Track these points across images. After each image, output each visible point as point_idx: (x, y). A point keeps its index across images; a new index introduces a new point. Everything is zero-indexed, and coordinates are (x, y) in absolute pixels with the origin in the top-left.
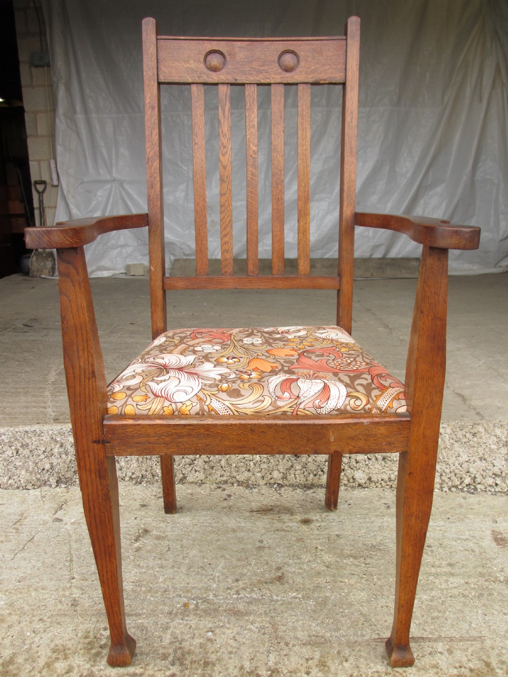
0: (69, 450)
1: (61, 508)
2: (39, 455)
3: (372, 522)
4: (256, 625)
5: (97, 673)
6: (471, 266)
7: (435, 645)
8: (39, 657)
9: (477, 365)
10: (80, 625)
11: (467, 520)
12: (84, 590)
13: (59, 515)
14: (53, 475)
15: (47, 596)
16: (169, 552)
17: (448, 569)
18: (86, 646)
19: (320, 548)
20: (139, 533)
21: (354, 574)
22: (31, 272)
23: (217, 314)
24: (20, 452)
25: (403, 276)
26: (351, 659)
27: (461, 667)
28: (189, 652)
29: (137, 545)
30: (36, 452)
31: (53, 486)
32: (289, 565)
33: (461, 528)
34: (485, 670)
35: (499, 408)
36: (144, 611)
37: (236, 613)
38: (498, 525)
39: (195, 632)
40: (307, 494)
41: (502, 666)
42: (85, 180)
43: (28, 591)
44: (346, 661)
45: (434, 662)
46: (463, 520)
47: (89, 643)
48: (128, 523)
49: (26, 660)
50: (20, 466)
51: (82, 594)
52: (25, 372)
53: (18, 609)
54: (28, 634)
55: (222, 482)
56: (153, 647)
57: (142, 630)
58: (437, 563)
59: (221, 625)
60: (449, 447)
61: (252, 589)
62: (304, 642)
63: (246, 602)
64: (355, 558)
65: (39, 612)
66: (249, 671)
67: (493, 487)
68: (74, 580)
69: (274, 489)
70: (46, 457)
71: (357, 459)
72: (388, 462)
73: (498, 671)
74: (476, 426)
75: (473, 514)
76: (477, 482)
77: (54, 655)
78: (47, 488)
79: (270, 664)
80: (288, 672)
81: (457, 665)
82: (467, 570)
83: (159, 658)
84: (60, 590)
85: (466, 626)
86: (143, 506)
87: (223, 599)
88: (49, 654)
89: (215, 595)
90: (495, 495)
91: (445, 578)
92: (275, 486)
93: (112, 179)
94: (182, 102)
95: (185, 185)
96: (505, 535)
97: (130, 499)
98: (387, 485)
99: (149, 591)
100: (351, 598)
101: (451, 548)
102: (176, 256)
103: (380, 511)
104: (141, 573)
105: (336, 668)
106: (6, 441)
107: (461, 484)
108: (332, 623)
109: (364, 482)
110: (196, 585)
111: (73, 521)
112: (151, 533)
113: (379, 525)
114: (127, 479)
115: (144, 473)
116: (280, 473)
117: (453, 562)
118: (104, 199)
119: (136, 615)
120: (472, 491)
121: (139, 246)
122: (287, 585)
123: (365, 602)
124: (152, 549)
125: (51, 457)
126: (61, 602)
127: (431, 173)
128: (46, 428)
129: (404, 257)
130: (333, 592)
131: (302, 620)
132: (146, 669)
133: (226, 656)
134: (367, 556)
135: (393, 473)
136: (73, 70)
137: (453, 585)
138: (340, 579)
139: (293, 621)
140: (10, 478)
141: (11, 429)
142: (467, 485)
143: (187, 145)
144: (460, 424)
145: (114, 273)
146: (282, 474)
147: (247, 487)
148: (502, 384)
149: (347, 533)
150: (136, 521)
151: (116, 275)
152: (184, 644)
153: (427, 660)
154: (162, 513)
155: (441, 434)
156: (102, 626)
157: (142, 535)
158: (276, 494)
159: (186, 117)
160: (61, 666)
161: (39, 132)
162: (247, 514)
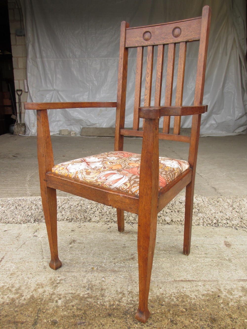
0: (39, 207)
1: (36, 231)
2: (26, 209)
3: (173, 238)
4: (123, 276)
5: (56, 293)
6: (222, 132)
7: (198, 283)
8: (31, 287)
9: (222, 175)
10: (48, 276)
11: (214, 237)
13: (36, 234)
14: (32, 218)
16: (85, 248)
17: (205, 255)
18: (51, 283)
20: (71, 241)
21: (164, 257)
22: (14, 133)
24: (17, 208)
26: (163, 288)
27: (208, 291)
28: (95, 285)
29: (70, 246)
30: (24, 208)
31: (33, 222)
33: (211, 240)
34: (218, 292)
35: (231, 193)
36: (75, 270)
37: (114, 271)
38: (227, 239)
39: (97, 278)
41: (225, 291)
42: (41, 90)
43: (25, 263)
44: (161, 288)
45: (197, 289)
46: (212, 237)
47: (52, 282)
48: (66, 238)
49: (26, 288)
50: (18, 214)
51: (48, 264)
52: (16, 176)
53: (21, 270)
54: (26, 279)
56: (79, 283)
57: (74, 277)
58: (200, 253)
59: (108, 276)
60: (207, 206)
61: (121, 262)
63: (118, 267)
64: (165, 251)
65: (30, 271)
66: (120, 292)
67: (226, 224)
68: (44, 259)
69: (130, 225)
70: (29, 210)
71: (167, 211)
72: (180, 213)
73: (223, 292)
74: (219, 198)
75: (217, 235)
76: (219, 222)
77: (38, 287)
78: (30, 223)
79: (129, 290)
80: (136, 292)
81: (207, 290)
82: (213, 256)
83: (82, 287)
84: (38, 262)
85: (211, 276)
86: (73, 231)
87: (108, 266)
88: (36, 286)
89: (105, 265)
90: (227, 227)
91: (203, 258)
92: (131, 223)
93: (53, 89)
94: (87, 54)
95: (88, 93)
96: (230, 243)
97: (67, 228)
98: (180, 223)
99: (77, 263)
100: (163, 266)
101: (206, 247)
102: (83, 126)
103: (176, 233)
104: (73, 256)
105: (156, 291)
106: (11, 203)
107: (212, 223)
109: (169, 222)
110: (97, 261)
111: (42, 236)
112: (77, 241)
113: (176, 239)
114: (65, 220)
115: (73, 217)
116: (133, 217)
117: (207, 253)
118: (50, 99)
119: (71, 272)
120: (217, 226)
121: (65, 121)
122: (136, 261)
123: (169, 267)
124: (77, 247)
125: (31, 210)
126: (39, 267)
128: (28, 198)
130: (155, 264)
132: (76, 291)
133: (110, 287)
134: (170, 250)
135: (182, 218)
136: (36, 38)
137: (206, 261)
138: (158, 259)
140: (13, 219)
141: (13, 198)
142: (215, 223)
143: (89, 74)
144: (212, 197)
145: (54, 134)
146: (133, 218)
148: (233, 183)
149: (162, 242)
150: (69, 237)
151: (55, 134)
152: (92, 283)
153: (194, 288)
154: (81, 233)
155: (203, 201)
156: (57, 276)
157: (73, 242)
158: (131, 226)
159: (89, 61)
160: (40, 290)
161: (19, 66)
162: (118, 234)
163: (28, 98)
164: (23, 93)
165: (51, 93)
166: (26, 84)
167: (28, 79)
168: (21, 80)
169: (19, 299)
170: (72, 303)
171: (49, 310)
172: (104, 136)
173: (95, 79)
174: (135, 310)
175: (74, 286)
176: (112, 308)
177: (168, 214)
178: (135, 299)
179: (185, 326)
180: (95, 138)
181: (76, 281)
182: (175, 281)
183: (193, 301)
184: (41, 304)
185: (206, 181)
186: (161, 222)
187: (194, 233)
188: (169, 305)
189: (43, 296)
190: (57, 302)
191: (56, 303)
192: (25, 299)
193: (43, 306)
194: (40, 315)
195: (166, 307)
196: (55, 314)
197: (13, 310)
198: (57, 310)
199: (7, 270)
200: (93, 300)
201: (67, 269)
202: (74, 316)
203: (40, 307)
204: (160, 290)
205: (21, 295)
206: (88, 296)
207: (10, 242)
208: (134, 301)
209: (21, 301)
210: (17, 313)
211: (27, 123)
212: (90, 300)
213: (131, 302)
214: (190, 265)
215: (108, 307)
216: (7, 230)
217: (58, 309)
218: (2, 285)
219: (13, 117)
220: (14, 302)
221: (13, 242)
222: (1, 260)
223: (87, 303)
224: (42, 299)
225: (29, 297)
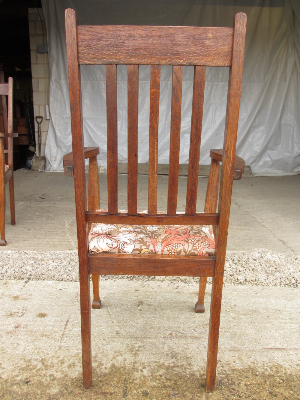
3: (250, 300)
4: (206, 343)
5: (138, 361)
6: (278, 171)
7: (289, 351)
8: (109, 355)
9: (289, 226)
10: (124, 342)
11: (295, 300)
12: (120, 327)
15: (103, 329)
16: (156, 311)
17: (290, 321)
19: (227, 310)
20: (138, 303)
21: (246, 322)
22: (32, 168)
23: (144, 195)
24: (70, 263)
26: (253, 357)
28: (178, 353)
29: (139, 308)
33: (293, 303)
36: (152, 336)
37: (196, 338)
39: (178, 345)
42: (65, 117)
43: (93, 327)
44: (250, 357)
45: (290, 358)
46: (293, 300)
47: (130, 349)
48: (132, 298)
49: (103, 356)
50: (72, 270)
51: (120, 329)
52: (52, 223)
54: (100, 345)
55: (173, 280)
56: (161, 351)
57: (153, 344)
58: (284, 318)
59: (190, 342)
60: (284, 265)
61: (200, 328)
62: (230, 349)
63: (199, 333)
64: (245, 315)
65: (102, 336)
68: (114, 323)
71: (240, 270)
72: (255, 271)
74: (297, 255)
75: (298, 297)
76: (298, 283)
80: (225, 361)
83: (165, 355)
84: (109, 327)
86: (137, 290)
87: (187, 332)
88: (114, 353)
89: (184, 330)
91: (289, 324)
94: (121, 76)
95: (121, 121)
97: (129, 288)
98: (254, 283)
99: (152, 328)
100: (247, 332)
101: (289, 312)
103: (252, 295)
104: (145, 320)
105: (246, 360)
106: (62, 257)
107: (290, 283)
108: (241, 342)
109: (243, 281)
110: (173, 326)
111: (104, 297)
112: (144, 303)
113: (254, 301)
114: (125, 277)
117: (292, 318)
119: (149, 338)
120: (296, 287)
123: (254, 334)
124: (147, 310)
126: (111, 332)
127: (257, 119)
130: (238, 329)
131: (226, 341)
132: (160, 360)
133: (195, 355)
134: (251, 314)
135: (257, 277)
136: (60, 55)
137: (293, 327)
138: (240, 324)
139: (223, 341)
140: (67, 276)
141: (63, 252)
142: (293, 284)
144: (288, 254)
147: (186, 283)
149: (239, 304)
150: (135, 297)
152: (175, 350)
153: (287, 357)
154: (146, 294)
155: (280, 259)
156: (134, 342)
157: (140, 304)
160: (120, 359)
161: (40, 89)
162: (189, 295)
163: (49, 126)
164: (44, 120)
166: (47, 110)
167: (51, 105)
168: (42, 105)
169: (100, 368)
170: (158, 372)
171: (136, 380)
174: (228, 380)
175: (156, 354)
176: (204, 379)
177: (241, 272)
178: (226, 369)
179: (285, 398)
181: (156, 348)
182: (264, 349)
183: (288, 371)
184: (125, 373)
185: (271, 232)
186: (233, 281)
187: (272, 295)
188: (263, 375)
189: (125, 364)
190: (142, 371)
191: (142, 373)
192: (106, 368)
193: (128, 376)
194: (128, 386)
195: (261, 378)
196: (144, 384)
197: (96, 380)
198: (144, 380)
199: (76, 336)
200: (180, 369)
201: (143, 334)
202: (165, 387)
203: (125, 377)
204: (250, 358)
205: (100, 363)
206: (174, 365)
207: (70, 303)
208: (225, 371)
209: (102, 370)
210: (102, 383)
211: (48, 157)
212: (178, 369)
213: (222, 372)
214: (276, 331)
215: (199, 377)
216: (62, 289)
217: (146, 380)
218: (76, 352)
219: (31, 148)
220: (95, 371)
221: (73, 303)
222: (66, 323)
223: (175, 372)
224: (125, 369)
225: (109, 365)
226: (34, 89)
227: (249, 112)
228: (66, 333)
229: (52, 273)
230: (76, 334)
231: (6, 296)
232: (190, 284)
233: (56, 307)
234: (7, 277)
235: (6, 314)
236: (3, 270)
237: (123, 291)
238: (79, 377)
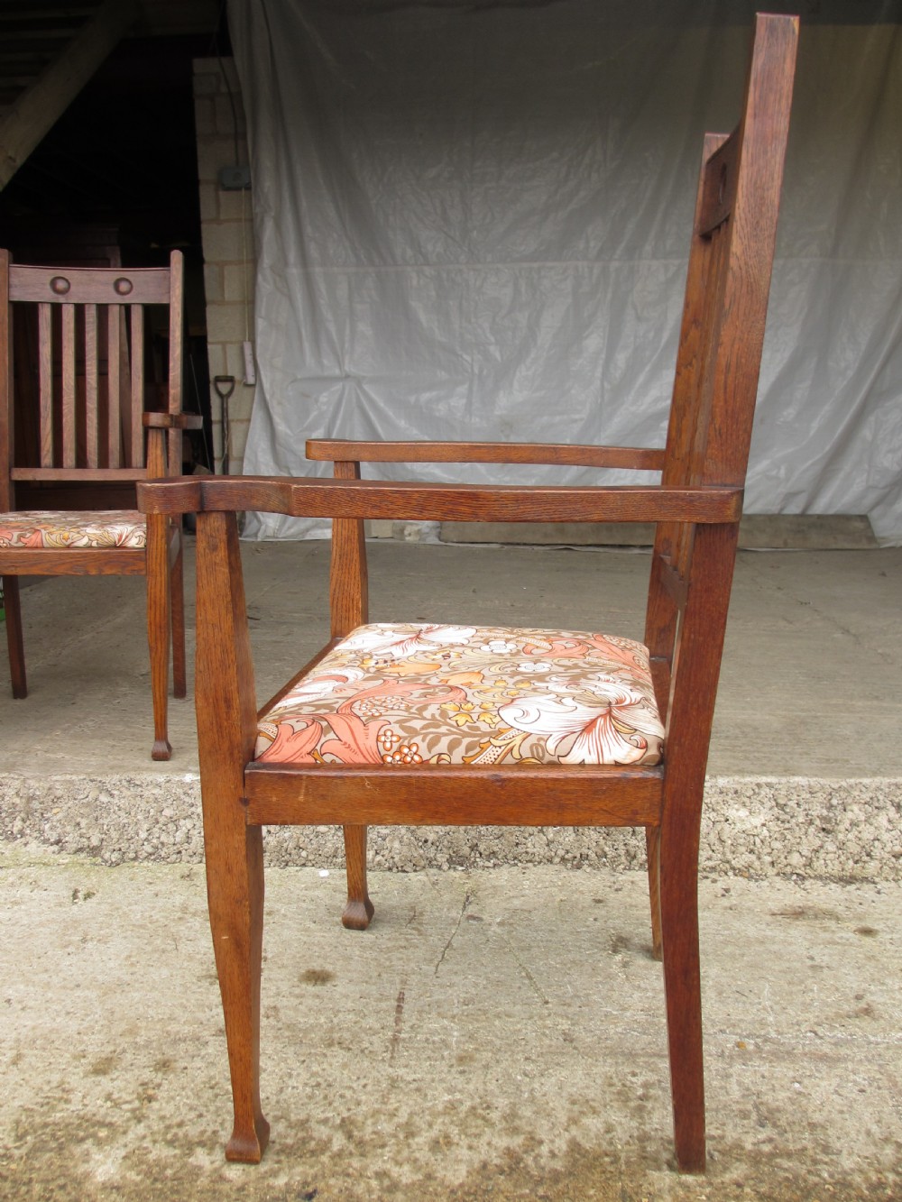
1: (469, 901)
4: (861, 1075)
5: (652, 1133)
8: (553, 1109)
10: (593, 1068)
12: (572, 1019)
13: (471, 910)
14: (441, 850)
15: (519, 1026)
18: (617, 1097)
20: (612, 940)
23: (554, 606)
25: (839, 546)
28: (778, 1110)
29: (618, 957)
31: (444, 868)
32: (872, 993)
37: (824, 1058)
39: (773, 1082)
40: (848, 892)
42: (299, 377)
43: (487, 1018)
47: (619, 1093)
48: (588, 927)
49: (536, 1113)
51: (573, 1025)
53: (485, 1043)
54: (519, 1078)
55: (708, 869)
56: (719, 1100)
59: (808, 1074)
61: (831, 1026)
63: (831, 1043)
65: (520, 1048)
66: (881, 1137)
68: (550, 1005)
69: (793, 883)
78: (434, 871)
83: (736, 1116)
84: (536, 1018)
86: (599, 901)
87: (793, 1037)
88: (567, 1105)
89: (779, 1033)
92: (794, 877)
93: (344, 376)
94: (466, 249)
95: (466, 386)
97: (573, 892)
110: (742, 1017)
111: (498, 920)
114: (557, 860)
115: (585, 851)
116: (802, 856)
118: (331, 409)
122: (882, 1021)
126: (545, 1035)
127: (889, 371)
129: (839, 513)
132: (724, 1130)
133: (837, 1117)
136: (287, 196)
140: (377, 853)
143: (473, 320)
146: (804, 858)
147: (750, 878)
150: (598, 923)
152: (765, 1099)
156: (627, 1070)
157: (620, 944)
158: (799, 889)
159: (472, 273)
160: (594, 1124)
161: (226, 296)
162: (769, 918)
163: (255, 406)
164: (237, 387)
165: (338, 387)
166: (248, 358)
167: (259, 340)
168: (231, 343)
169: (533, 1154)
170: (728, 1172)
171: (661, 1198)
172: (525, 544)
173: (492, 339)
180: (493, 551)
184: (621, 1173)
189: (612, 1143)
190: (672, 1167)
191: (674, 1173)
192: (553, 1155)
193: (631, 1181)
197: (530, 1194)
198: (687, 1198)
199: (437, 1046)
200: (798, 1164)
201: (650, 1043)
203: (623, 1187)
205: (532, 1139)
206: (775, 1148)
207: (397, 940)
209: (543, 1161)
212: (791, 1164)
215: (866, 1192)
218: (446, 1099)
219: (202, 472)
220: (522, 1165)
221: (407, 940)
222: (396, 1004)
223: (783, 1174)
224: (616, 1160)
225: (562, 1145)
226: (209, 295)
227: (863, 348)
228: (402, 1036)
229: (329, 845)
230: (436, 1039)
231: (194, 914)
232: (765, 883)
233: (358, 953)
234: (191, 856)
235: (204, 973)
236: (178, 833)
237: (556, 903)
238: (473, 1181)
